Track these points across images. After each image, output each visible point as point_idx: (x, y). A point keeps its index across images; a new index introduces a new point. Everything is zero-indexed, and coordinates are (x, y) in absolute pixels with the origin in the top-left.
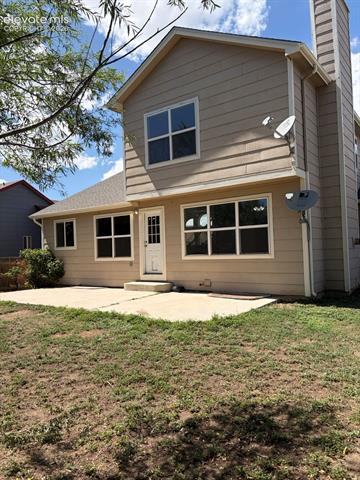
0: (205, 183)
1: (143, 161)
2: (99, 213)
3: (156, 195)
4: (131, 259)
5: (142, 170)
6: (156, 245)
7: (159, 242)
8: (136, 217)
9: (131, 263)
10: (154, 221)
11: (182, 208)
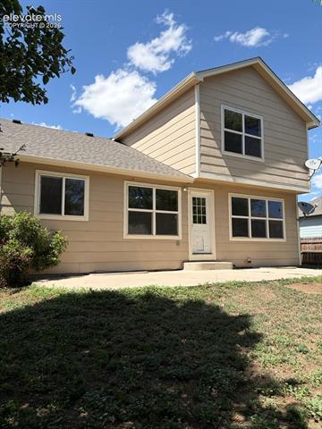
0: (269, 182)
1: (219, 144)
2: (133, 179)
3: (231, 180)
4: (179, 237)
5: (217, 153)
6: (202, 225)
7: (205, 222)
8: (185, 194)
9: (178, 243)
10: (199, 202)
11: (230, 195)
